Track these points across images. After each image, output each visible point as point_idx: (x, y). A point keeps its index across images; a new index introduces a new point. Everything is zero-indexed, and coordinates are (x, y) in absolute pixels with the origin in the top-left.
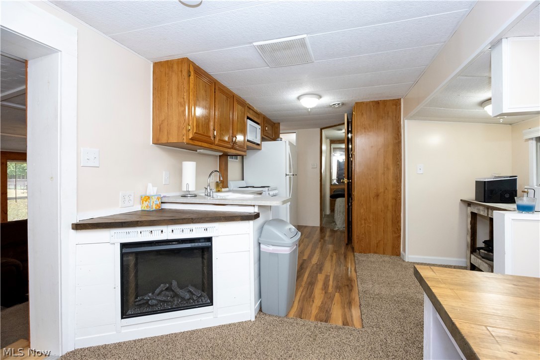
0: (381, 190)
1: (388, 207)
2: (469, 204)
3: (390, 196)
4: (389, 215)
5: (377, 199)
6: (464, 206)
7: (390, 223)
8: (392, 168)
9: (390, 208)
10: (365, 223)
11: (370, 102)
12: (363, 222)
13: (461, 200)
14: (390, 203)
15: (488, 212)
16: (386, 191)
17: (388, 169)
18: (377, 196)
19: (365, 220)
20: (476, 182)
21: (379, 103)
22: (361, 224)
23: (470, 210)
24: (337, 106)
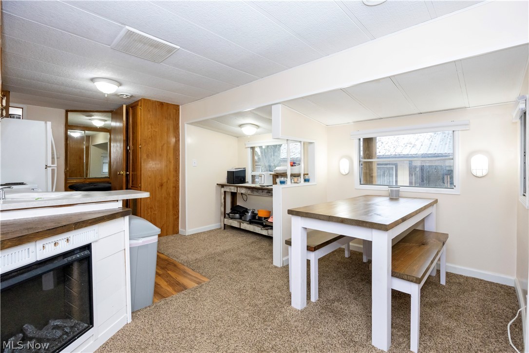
0: (165, 180)
1: (170, 194)
2: (223, 186)
3: (171, 185)
4: (171, 201)
5: (161, 189)
6: (219, 188)
7: (171, 207)
8: (173, 162)
9: (171, 195)
10: (151, 211)
11: (155, 101)
12: (149, 211)
13: (217, 184)
14: (171, 191)
15: (237, 189)
16: (169, 182)
17: (170, 162)
18: (162, 185)
19: (151, 208)
20: (228, 172)
21: (163, 104)
22: (148, 213)
23: (223, 190)
24: (125, 97)
